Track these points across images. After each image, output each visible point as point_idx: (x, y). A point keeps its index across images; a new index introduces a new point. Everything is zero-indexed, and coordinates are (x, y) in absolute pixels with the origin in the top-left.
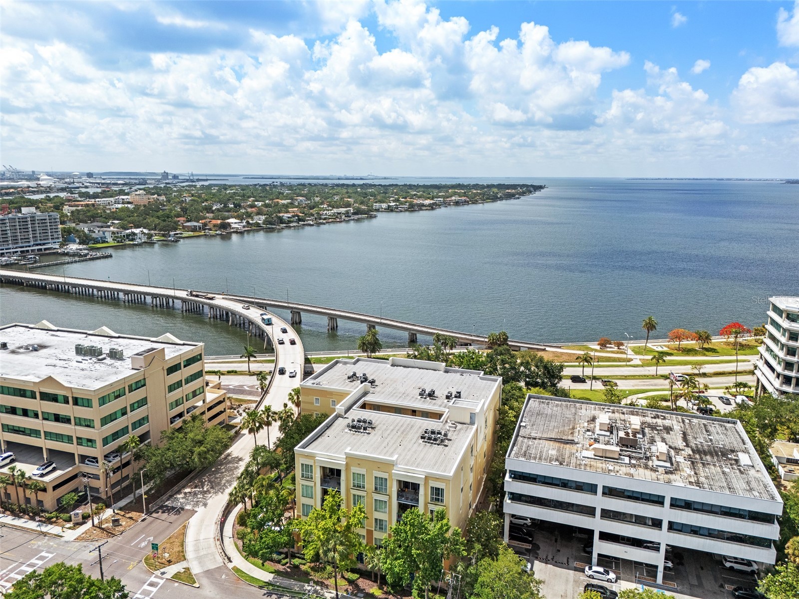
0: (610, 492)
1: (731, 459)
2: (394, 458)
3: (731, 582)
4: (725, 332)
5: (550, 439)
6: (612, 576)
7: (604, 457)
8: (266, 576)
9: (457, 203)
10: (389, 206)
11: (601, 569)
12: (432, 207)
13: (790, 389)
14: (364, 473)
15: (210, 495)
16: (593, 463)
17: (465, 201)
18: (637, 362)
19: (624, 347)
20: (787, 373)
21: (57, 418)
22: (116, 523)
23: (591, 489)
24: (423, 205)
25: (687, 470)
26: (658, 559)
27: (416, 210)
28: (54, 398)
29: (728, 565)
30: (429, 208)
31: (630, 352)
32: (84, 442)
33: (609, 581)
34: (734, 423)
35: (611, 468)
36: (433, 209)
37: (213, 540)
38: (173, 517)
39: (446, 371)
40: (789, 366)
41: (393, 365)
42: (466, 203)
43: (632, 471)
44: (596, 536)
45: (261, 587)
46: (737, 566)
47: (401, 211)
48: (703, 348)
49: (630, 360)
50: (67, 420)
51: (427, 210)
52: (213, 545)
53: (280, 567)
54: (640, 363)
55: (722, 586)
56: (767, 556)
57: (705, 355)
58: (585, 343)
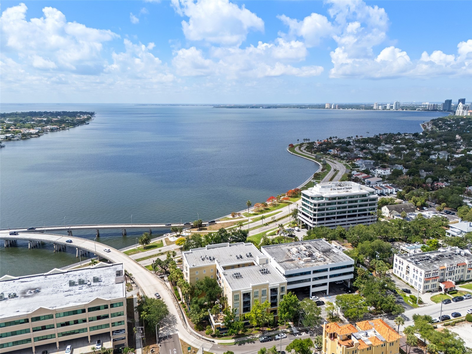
0: (315, 272)
1: (332, 252)
2: (268, 282)
3: (342, 287)
4: (268, 200)
5: (286, 261)
6: (317, 297)
7: (307, 261)
8: (233, 341)
9: (52, 130)
10: (6, 136)
11: (314, 297)
12: (38, 135)
13: (316, 223)
14: (258, 291)
15: (173, 326)
16: (306, 264)
17: (57, 129)
18: (250, 221)
19: (241, 215)
20: (314, 217)
21: (99, 318)
22: (152, 352)
23: (309, 273)
24: (31, 134)
25: (328, 259)
26: (326, 288)
27: (28, 138)
28: (98, 308)
29: (337, 283)
30: (36, 136)
31: (243, 216)
32: (116, 324)
33: (317, 299)
34: (321, 240)
35: (312, 265)
36: (39, 136)
37: (197, 340)
38: (171, 340)
39: (230, 246)
40: (315, 215)
41: (208, 249)
42: (57, 130)
43: (317, 263)
44: (311, 287)
45: (235, 344)
46: (339, 283)
47: (18, 140)
48: (265, 209)
49: (248, 220)
50: (106, 317)
51: (35, 137)
52: (200, 341)
53: (233, 336)
54: (251, 221)
55: (340, 290)
56: (351, 276)
57: (268, 212)
58: (226, 216)
